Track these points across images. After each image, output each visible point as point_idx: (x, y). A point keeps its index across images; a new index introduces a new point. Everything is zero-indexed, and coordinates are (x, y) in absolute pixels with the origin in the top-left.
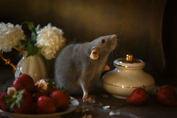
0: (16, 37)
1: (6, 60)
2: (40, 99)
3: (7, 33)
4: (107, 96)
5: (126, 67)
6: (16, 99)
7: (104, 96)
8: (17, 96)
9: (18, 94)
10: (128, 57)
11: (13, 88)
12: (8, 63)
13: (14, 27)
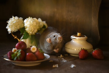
0: (19, 24)
1: (14, 36)
2: (27, 54)
4: (67, 55)
5: (77, 39)
6: (17, 54)
7: (66, 55)
8: (18, 53)
9: (18, 52)
10: (78, 34)
11: (16, 49)
12: (16, 38)
13: (18, 19)
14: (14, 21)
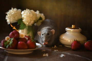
0: (17, 16)
1: (12, 26)
3: (12, 14)
4: (61, 46)
5: (71, 31)
7: (60, 46)
8: (10, 41)
10: (73, 26)
13: (17, 11)
14: (12, 13)
